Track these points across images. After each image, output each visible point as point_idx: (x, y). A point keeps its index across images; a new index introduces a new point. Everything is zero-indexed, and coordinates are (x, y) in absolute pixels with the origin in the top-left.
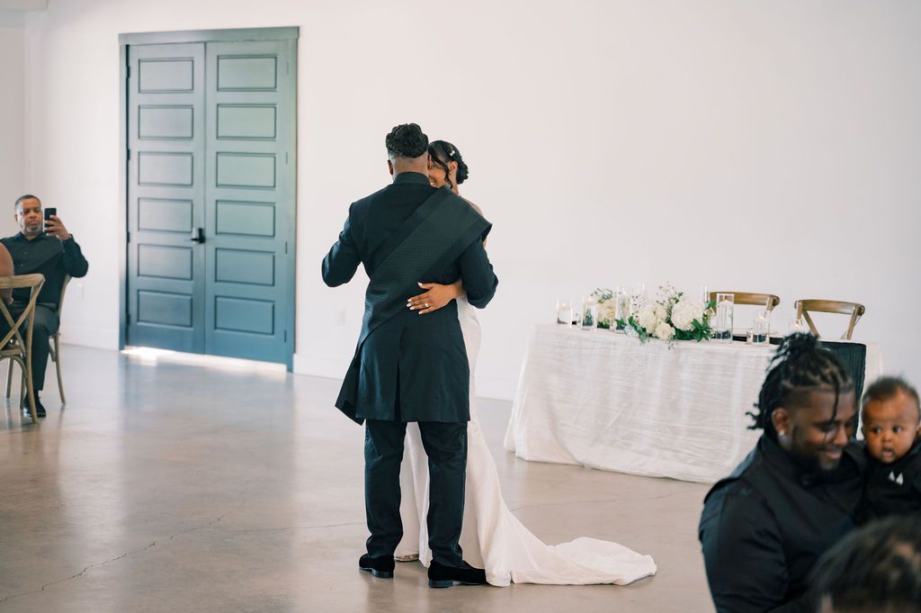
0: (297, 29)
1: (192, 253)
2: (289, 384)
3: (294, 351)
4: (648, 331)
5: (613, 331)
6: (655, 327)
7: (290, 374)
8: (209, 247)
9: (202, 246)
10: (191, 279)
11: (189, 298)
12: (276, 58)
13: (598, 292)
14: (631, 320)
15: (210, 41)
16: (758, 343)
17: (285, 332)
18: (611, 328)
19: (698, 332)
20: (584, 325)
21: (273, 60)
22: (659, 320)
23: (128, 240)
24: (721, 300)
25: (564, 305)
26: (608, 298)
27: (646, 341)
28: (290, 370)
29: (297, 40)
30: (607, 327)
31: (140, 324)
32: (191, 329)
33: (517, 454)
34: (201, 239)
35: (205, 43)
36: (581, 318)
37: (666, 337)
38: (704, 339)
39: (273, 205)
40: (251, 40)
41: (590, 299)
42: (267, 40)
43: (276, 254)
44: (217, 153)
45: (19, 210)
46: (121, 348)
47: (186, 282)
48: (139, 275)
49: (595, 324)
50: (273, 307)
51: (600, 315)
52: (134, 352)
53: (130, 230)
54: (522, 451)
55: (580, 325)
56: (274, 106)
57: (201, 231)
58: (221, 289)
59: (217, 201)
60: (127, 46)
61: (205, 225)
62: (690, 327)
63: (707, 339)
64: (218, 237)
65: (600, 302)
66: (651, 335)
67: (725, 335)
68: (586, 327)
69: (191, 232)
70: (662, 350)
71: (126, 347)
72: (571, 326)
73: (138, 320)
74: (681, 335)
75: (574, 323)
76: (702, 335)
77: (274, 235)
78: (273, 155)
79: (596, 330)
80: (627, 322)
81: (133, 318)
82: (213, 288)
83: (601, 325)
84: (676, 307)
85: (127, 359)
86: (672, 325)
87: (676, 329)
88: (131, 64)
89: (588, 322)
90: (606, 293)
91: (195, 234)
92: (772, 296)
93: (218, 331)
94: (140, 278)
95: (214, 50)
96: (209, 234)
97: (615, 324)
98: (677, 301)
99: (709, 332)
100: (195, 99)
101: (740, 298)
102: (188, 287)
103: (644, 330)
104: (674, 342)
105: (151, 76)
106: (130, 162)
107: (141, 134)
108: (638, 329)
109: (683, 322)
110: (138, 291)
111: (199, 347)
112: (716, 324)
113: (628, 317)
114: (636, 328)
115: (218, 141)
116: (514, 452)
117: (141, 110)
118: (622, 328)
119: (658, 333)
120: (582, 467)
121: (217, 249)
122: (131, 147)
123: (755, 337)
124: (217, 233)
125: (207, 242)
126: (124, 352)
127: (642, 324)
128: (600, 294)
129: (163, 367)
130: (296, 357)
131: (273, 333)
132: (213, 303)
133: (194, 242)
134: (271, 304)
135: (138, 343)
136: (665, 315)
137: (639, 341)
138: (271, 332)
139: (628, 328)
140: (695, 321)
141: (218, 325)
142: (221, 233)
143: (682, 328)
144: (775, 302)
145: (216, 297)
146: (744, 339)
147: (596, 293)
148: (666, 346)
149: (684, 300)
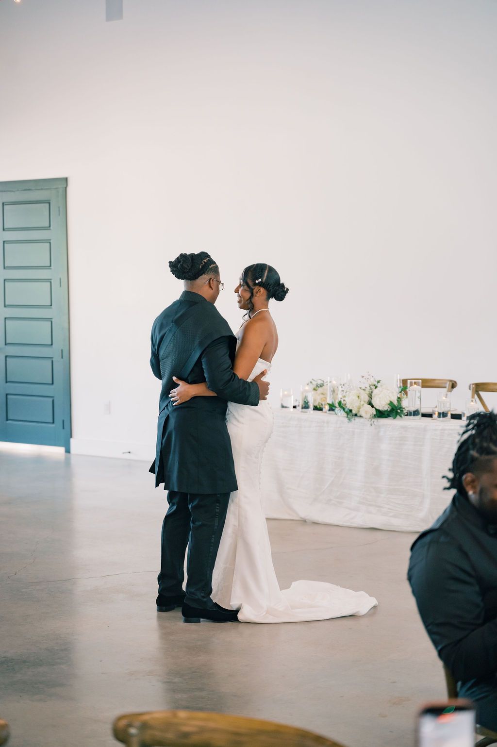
0: (66, 179)
2: (67, 463)
3: (71, 437)
4: (354, 412)
5: (326, 412)
6: (359, 408)
7: (68, 454)
12: (49, 203)
13: (313, 381)
14: (340, 403)
16: (441, 419)
17: (63, 421)
18: (324, 410)
19: (393, 411)
20: (302, 408)
21: (47, 205)
22: (362, 403)
24: (411, 384)
25: (286, 393)
26: (321, 386)
27: (353, 419)
28: (68, 451)
29: (66, 188)
30: (321, 409)
36: (300, 403)
37: (368, 416)
38: (398, 416)
39: (50, 320)
40: (29, 190)
41: (307, 388)
42: (42, 189)
43: (54, 360)
44: (5, 280)
49: (312, 407)
50: (53, 401)
51: (315, 400)
55: (299, 408)
56: (49, 241)
58: (12, 388)
59: (5, 319)
62: (387, 408)
63: (401, 416)
64: (7, 347)
65: (314, 389)
66: (356, 415)
67: (416, 413)
68: (304, 410)
70: (365, 426)
72: (292, 409)
74: (380, 414)
75: (295, 407)
76: (397, 414)
77: (52, 345)
78: (49, 281)
79: (312, 412)
80: (337, 405)
82: (4, 388)
83: (316, 408)
84: (375, 391)
86: (373, 406)
87: (376, 409)
89: (306, 406)
90: (319, 382)
92: (451, 381)
93: (9, 422)
97: (327, 407)
98: (376, 387)
99: (402, 411)
101: (426, 383)
103: (351, 411)
104: (375, 420)
108: (346, 410)
109: (382, 405)
112: (408, 404)
113: (337, 401)
114: (344, 410)
115: (5, 270)
118: (333, 410)
119: (362, 413)
120: (304, 522)
121: (6, 357)
123: (439, 414)
124: (6, 344)
127: (349, 406)
128: (315, 383)
130: (72, 441)
131: (53, 423)
132: (5, 400)
134: (51, 399)
136: (367, 399)
137: (346, 420)
138: (52, 421)
139: (337, 410)
140: (391, 402)
141: (10, 417)
142: (8, 343)
143: (381, 409)
144: (453, 385)
145: (7, 395)
146: (430, 416)
147: (311, 382)
148: (369, 423)
149: (381, 386)
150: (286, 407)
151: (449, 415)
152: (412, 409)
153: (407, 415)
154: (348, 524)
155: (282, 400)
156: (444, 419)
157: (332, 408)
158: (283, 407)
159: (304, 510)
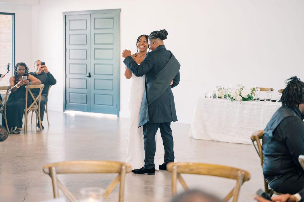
0: (120, 9)
1: (87, 80)
2: (118, 120)
3: (120, 110)
4: (234, 98)
6: (236, 97)
7: (118, 118)
8: (92, 79)
9: (90, 78)
10: (86, 89)
11: (86, 95)
12: (113, 19)
14: (228, 95)
15: (92, 14)
16: (268, 101)
17: (117, 105)
18: (222, 98)
19: (249, 98)
20: (213, 97)
21: (112, 19)
22: (237, 95)
23: (66, 77)
25: (207, 91)
26: (221, 89)
27: (233, 101)
28: (118, 116)
29: (120, 13)
30: (221, 98)
31: (70, 103)
32: (86, 104)
33: (193, 138)
34: (90, 76)
35: (91, 15)
37: (239, 100)
39: (112, 65)
40: (105, 13)
41: (215, 89)
42: (110, 13)
43: (114, 80)
44: (95, 49)
45: (36, 64)
46: (64, 111)
47: (85, 90)
48: (69, 88)
49: (217, 97)
50: (113, 97)
51: (218, 95)
52: (68, 112)
53: (67, 74)
54: (195, 136)
55: (212, 97)
56: (113, 34)
57: (89, 73)
58: (96, 92)
59: (95, 64)
60: (65, 16)
61: (91, 71)
62: (247, 97)
64: (95, 75)
65: (218, 90)
66: (235, 100)
67: (258, 99)
68: (214, 98)
69: (86, 74)
70: (239, 103)
71: (65, 111)
72: (209, 98)
73: (69, 102)
74: (244, 99)
75: (210, 97)
76: (251, 99)
77: (113, 74)
78: (112, 49)
80: (227, 96)
81: (68, 102)
82: (93, 92)
83: (219, 97)
84: (242, 91)
85: (66, 114)
86: (241, 96)
87: (243, 97)
88: (66, 21)
89: (215, 97)
90: (220, 88)
91: (88, 75)
92: (271, 89)
93: (95, 105)
94: (70, 89)
95: (94, 16)
96: (92, 74)
98: (243, 89)
100: (88, 32)
101: (262, 90)
102: (85, 91)
103: (233, 98)
104: (242, 101)
105: (73, 25)
106: (66, 52)
107: (70, 44)
108: (231, 97)
109: (245, 96)
110: (69, 93)
111: (89, 110)
114: (230, 97)
115: (95, 45)
117: (70, 36)
118: (226, 98)
119: (237, 99)
120: (213, 141)
121: (94, 79)
122: (66, 48)
123: (267, 99)
124: (94, 74)
125: (91, 77)
126: (65, 112)
127: (232, 96)
128: (218, 88)
129: (77, 117)
130: (120, 112)
131: (113, 105)
132: (94, 96)
133: (87, 77)
134: (112, 96)
135: (69, 109)
136: (239, 93)
137: (231, 101)
138: (112, 105)
139: (228, 98)
140: (248, 95)
141: (95, 103)
142: (96, 74)
143: (244, 97)
144: (272, 90)
145: (94, 94)
146: (264, 100)
149: (245, 89)
150: (207, 97)
151: (271, 100)
152: (257, 98)
153: (254, 100)
154: (231, 142)
155: (205, 94)
156: (269, 101)
158: (206, 97)
159: (214, 136)
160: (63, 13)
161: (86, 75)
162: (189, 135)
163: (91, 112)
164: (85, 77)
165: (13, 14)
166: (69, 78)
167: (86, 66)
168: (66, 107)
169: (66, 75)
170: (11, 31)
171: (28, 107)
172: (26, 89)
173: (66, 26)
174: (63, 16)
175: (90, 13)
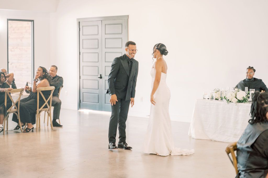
0: (128, 16)
1: (98, 81)
4: (230, 100)
5: (220, 101)
6: (232, 99)
8: (103, 80)
9: (101, 79)
11: (98, 95)
12: (122, 25)
13: (216, 90)
15: (103, 20)
19: (244, 100)
22: (233, 97)
23: (80, 78)
24: (251, 91)
25: (205, 93)
26: (218, 91)
27: (229, 103)
29: (128, 19)
30: (218, 100)
31: (83, 102)
32: (98, 104)
33: (192, 137)
35: (102, 21)
36: (210, 97)
37: (235, 102)
38: (246, 102)
40: (115, 20)
41: (213, 92)
42: (119, 19)
44: (105, 52)
46: (78, 109)
47: (97, 90)
48: (83, 88)
49: (214, 99)
51: (216, 96)
52: (82, 110)
54: (193, 136)
55: (210, 99)
56: (122, 39)
57: (101, 75)
59: (105, 66)
60: (79, 22)
61: (102, 73)
62: (242, 99)
63: (247, 102)
65: (216, 92)
66: (230, 101)
68: (212, 100)
69: (98, 75)
70: (234, 106)
71: (79, 109)
73: (83, 101)
74: (240, 101)
75: (208, 99)
79: (215, 100)
80: (224, 98)
81: (81, 101)
82: (104, 92)
83: (216, 99)
84: (238, 93)
85: (80, 112)
86: (237, 98)
87: (238, 100)
88: (80, 27)
89: (212, 98)
90: (218, 90)
91: (99, 76)
93: (106, 104)
95: (104, 23)
96: (103, 76)
97: (220, 99)
99: (247, 100)
100: (99, 37)
102: (97, 91)
103: (229, 100)
104: (238, 103)
105: (86, 31)
106: (80, 55)
107: (83, 47)
108: (227, 99)
109: (240, 98)
110: (83, 93)
113: (224, 96)
114: (226, 100)
115: (105, 49)
116: (191, 137)
117: (83, 40)
118: (222, 100)
119: (233, 101)
120: (211, 140)
121: (105, 80)
122: (80, 51)
124: (105, 76)
125: (103, 78)
126: (79, 111)
127: (228, 98)
129: (91, 115)
132: (105, 96)
135: (83, 108)
136: (235, 96)
137: (227, 103)
139: (224, 100)
140: (243, 97)
142: (107, 76)
143: (240, 100)
145: (105, 94)
147: (215, 90)
148: (235, 104)
150: (205, 99)
153: (249, 102)
155: (204, 96)
157: (222, 99)
158: (204, 98)
160: (77, 19)
161: (98, 77)
162: (189, 134)
163: (102, 110)
164: (96, 78)
165: (32, 21)
166: (83, 80)
167: (98, 68)
168: (80, 106)
169: (80, 76)
170: (30, 36)
171: (39, 108)
172: (38, 91)
173: (80, 32)
174: (77, 22)
175: (102, 20)
